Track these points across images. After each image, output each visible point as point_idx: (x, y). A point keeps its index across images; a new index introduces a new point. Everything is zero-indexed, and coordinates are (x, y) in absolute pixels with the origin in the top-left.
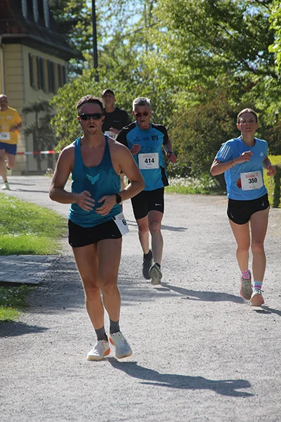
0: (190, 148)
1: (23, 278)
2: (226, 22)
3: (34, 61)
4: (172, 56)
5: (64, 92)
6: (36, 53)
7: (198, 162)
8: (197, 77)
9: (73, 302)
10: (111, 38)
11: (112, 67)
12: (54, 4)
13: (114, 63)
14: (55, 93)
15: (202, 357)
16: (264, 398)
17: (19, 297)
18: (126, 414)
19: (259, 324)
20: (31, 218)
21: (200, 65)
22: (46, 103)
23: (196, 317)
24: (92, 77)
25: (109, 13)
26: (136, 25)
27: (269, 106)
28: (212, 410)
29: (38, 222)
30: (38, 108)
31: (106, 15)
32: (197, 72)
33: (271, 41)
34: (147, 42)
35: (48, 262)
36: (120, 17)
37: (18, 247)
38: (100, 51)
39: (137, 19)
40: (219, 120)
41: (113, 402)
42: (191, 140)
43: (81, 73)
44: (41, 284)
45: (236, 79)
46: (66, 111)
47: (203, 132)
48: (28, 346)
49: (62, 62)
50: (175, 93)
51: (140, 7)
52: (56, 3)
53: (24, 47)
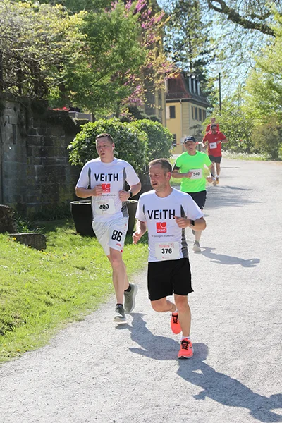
0: (260, 142)
2: (275, 90)
3: (194, 108)
5: (208, 120)
6: (195, 105)
7: (263, 148)
10: (225, 99)
21: (264, 108)
22: (200, 126)
25: (224, 89)
26: (235, 93)
30: (195, 127)
32: (263, 111)
36: (228, 91)
39: (235, 90)
42: (261, 138)
43: (212, 113)
47: (265, 135)
49: (205, 109)
51: (236, 86)
52: (203, 85)
53: (190, 103)
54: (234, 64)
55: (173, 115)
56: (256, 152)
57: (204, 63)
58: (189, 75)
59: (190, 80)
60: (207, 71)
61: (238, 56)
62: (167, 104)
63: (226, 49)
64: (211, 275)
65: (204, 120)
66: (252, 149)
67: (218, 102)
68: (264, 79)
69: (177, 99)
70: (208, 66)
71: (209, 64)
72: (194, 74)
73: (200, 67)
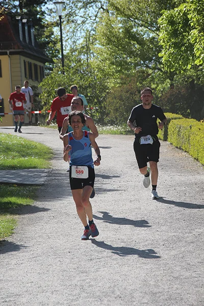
0: (116, 110)
2: (134, 41)
3: (27, 63)
5: (46, 81)
6: (28, 60)
7: (121, 117)
8: (117, 72)
10: (68, 51)
12: (36, 33)
16: (174, 245)
17: (32, 192)
18: (100, 256)
19: (166, 204)
20: (32, 148)
25: (67, 38)
26: (82, 44)
27: (158, 86)
29: (36, 151)
31: (65, 39)
34: (87, 53)
35: (45, 173)
36: (72, 40)
37: (28, 165)
40: (132, 94)
41: (92, 249)
42: (117, 105)
43: (52, 70)
44: (43, 185)
46: (48, 90)
47: (123, 101)
48: (41, 219)
49: (42, 64)
51: (83, 34)
52: (38, 33)
53: (21, 56)
54: (80, 4)
56: (112, 123)
57: (40, 2)
58: (19, 18)
59: (20, 25)
60: (43, 13)
64: (52, 293)
65: (41, 81)
66: (107, 119)
67: (61, 57)
68: (121, 25)
69: (3, 51)
70: (44, 5)
71: (46, 3)
72: (25, 16)
73: (33, 7)
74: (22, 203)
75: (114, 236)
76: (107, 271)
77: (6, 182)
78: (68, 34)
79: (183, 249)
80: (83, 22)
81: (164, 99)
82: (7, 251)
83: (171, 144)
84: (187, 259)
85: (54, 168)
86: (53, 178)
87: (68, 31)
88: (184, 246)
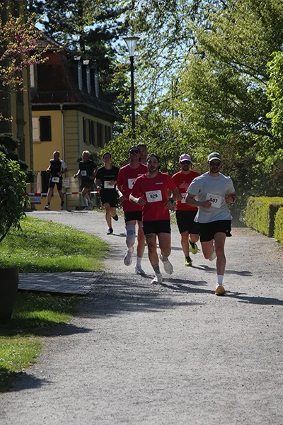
1: (74, 290)
2: (233, 94)
3: (87, 122)
4: (192, 120)
5: (109, 147)
6: (88, 117)
8: (211, 136)
9: (112, 309)
10: (146, 106)
11: (146, 127)
12: (103, 80)
13: (148, 125)
14: (103, 148)
15: (211, 354)
16: (258, 387)
17: (71, 305)
18: (152, 398)
19: (256, 328)
20: (82, 243)
22: (95, 155)
23: (207, 322)
24: (129, 135)
25: (144, 87)
27: (266, 158)
28: (218, 395)
29: (87, 246)
31: (142, 89)
32: (211, 132)
33: (269, 110)
34: (173, 109)
35: (94, 278)
36: (152, 90)
37: (71, 265)
38: (137, 115)
39: (165, 91)
40: (227, 169)
41: (141, 388)
43: (122, 132)
44: (87, 295)
45: (240, 138)
48: (76, 343)
49: (108, 124)
50: (193, 148)
51: (168, 82)
52: (105, 79)
53: (79, 112)
54: (164, 41)
55: (46, 135)
57: (109, 37)
58: (79, 59)
59: (79, 69)
60: (113, 52)
61: (170, 27)
62: (34, 113)
63: (147, 11)
68: (214, 72)
69: (55, 104)
70: (115, 41)
71: (117, 38)
72: (87, 56)
73: (100, 43)
74: (54, 320)
75: (175, 371)
76: (157, 420)
77: (36, 289)
78: (146, 81)
79: (270, 392)
80: (168, 65)
81: (273, 177)
82: (23, 388)
83: (279, 241)
84: (274, 407)
85: (107, 272)
86: (103, 285)
87: (146, 77)
88: (272, 389)
